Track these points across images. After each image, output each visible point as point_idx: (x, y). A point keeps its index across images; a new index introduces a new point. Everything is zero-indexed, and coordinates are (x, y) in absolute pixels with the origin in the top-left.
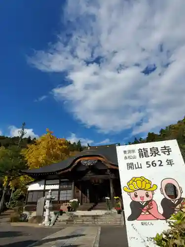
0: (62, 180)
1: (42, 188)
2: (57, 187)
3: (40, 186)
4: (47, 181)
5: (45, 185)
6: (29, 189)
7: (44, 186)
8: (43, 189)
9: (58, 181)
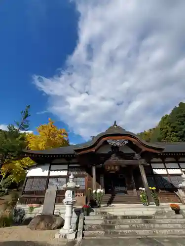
0: (71, 165)
1: (46, 173)
2: (65, 173)
3: (43, 171)
4: (52, 166)
5: (50, 170)
6: (28, 175)
7: (48, 171)
8: (47, 175)
9: (66, 167)
